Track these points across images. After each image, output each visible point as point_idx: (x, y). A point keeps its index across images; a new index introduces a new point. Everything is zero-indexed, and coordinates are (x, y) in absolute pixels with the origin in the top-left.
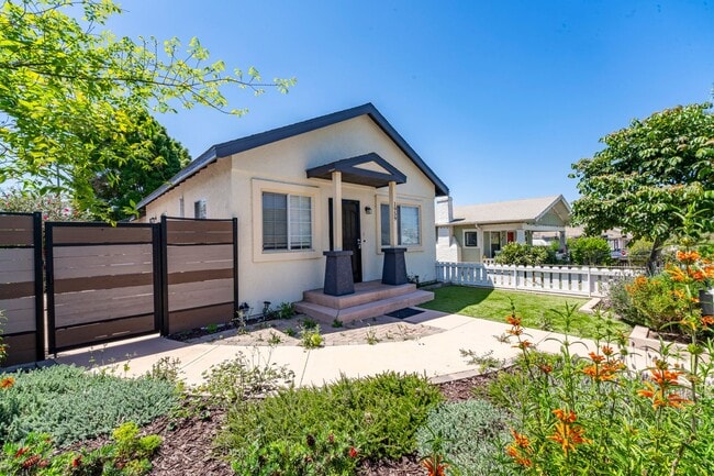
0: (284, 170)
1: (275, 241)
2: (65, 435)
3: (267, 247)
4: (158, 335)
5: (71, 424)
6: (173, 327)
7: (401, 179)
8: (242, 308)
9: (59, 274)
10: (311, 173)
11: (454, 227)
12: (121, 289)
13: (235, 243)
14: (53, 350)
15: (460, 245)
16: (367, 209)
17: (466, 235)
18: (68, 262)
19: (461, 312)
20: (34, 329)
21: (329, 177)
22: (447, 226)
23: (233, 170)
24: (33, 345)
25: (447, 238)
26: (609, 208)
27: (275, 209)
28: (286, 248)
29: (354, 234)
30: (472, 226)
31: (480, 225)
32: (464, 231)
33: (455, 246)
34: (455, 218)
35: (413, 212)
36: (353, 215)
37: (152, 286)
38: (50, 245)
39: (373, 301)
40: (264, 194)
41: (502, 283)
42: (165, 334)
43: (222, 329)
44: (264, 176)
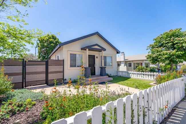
0: (76, 49)
1: (73, 65)
2: (21, 101)
3: (71, 66)
4: (46, 85)
5: (22, 99)
6: (49, 83)
7: (105, 50)
8: (65, 80)
9: (27, 71)
10: (82, 49)
11: (125, 61)
12: (39, 75)
13: (63, 65)
14: (25, 86)
15: (127, 66)
16: (97, 57)
17: (128, 64)
18: (29, 69)
19: (117, 83)
20: (22, 82)
21: (86, 50)
22: (123, 61)
23: (63, 49)
24: (22, 85)
25: (123, 64)
26: (155, 57)
27: (73, 57)
28: (76, 66)
29: (93, 63)
30: (130, 61)
31: (132, 61)
32: (128, 63)
33: (125, 67)
34: (126, 59)
35: (110, 58)
36: (93, 59)
37: (45, 74)
38: (25, 65)
39: (96, 79)
40: (71, 54)
41: (133, 77)
42: (47, 85)
43: (60, 84)
44: (71, 50)
